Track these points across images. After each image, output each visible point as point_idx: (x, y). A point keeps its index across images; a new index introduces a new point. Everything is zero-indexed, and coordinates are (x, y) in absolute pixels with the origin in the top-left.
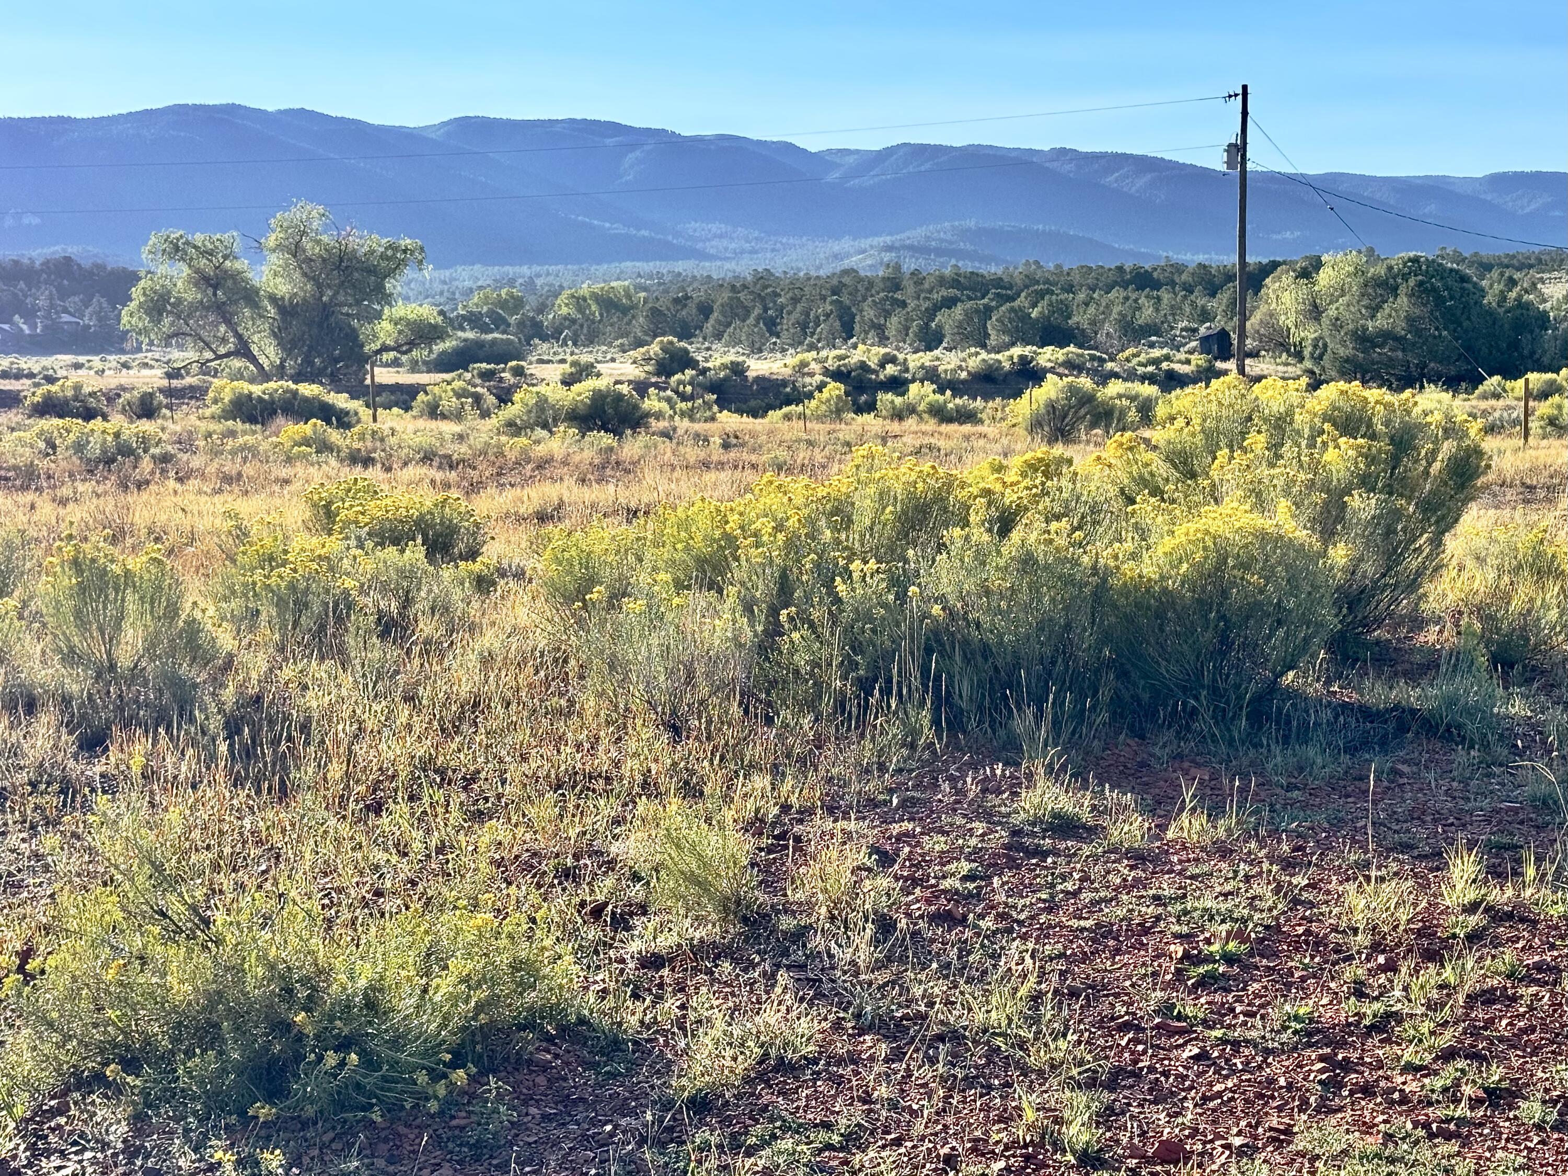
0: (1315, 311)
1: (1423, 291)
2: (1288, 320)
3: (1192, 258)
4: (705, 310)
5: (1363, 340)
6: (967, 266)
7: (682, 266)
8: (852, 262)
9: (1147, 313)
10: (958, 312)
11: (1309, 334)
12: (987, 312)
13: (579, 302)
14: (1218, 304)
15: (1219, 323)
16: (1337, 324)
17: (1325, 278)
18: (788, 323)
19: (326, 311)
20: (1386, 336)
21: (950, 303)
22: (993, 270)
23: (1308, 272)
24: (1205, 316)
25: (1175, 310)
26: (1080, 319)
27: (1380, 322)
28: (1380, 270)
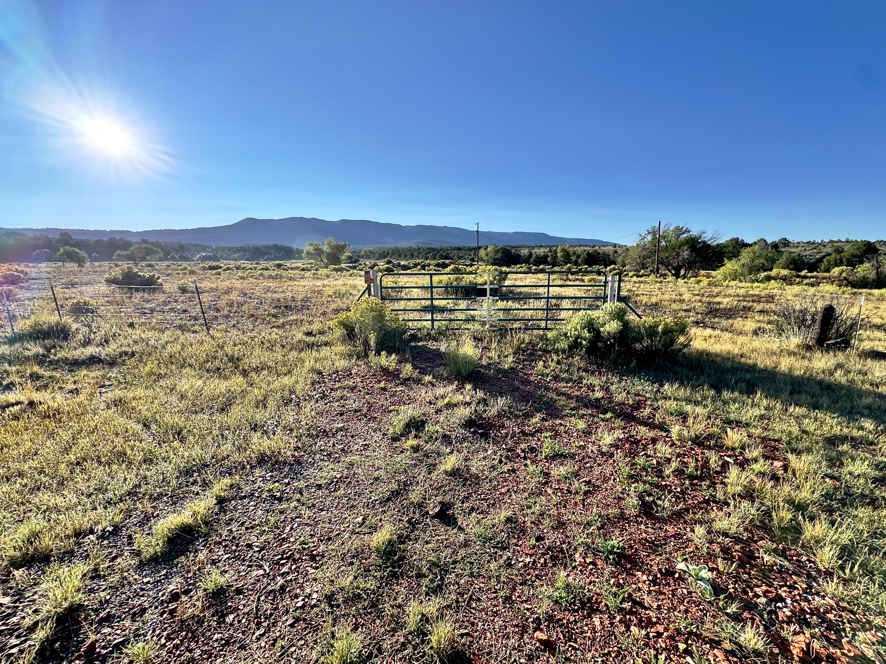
0: (487, 255)
1: (503, 252)
2: (483, 256)
3: (467, 245)
4: (388, 253)
5: (494, 259)
6: (430, 246)
7: (381, 245)
8: (410, 245)
9: (461, 255)
10: (431, 254)
11: (486, 258)
12: (436, 254)
13: (365, 252)
14: (472, 253)
15: (472, 256)
16: (490, 257)
17: (489, 249)
18: (403, 256)
19: (335, 254)
20: (498, 259)
21: (429, 252)
22: (434, 247)
23: (486, 249)
24: (470, 255)
25: (465, 254)
26: (451, 256)
27: (497, 257)
28: (497, 249)
